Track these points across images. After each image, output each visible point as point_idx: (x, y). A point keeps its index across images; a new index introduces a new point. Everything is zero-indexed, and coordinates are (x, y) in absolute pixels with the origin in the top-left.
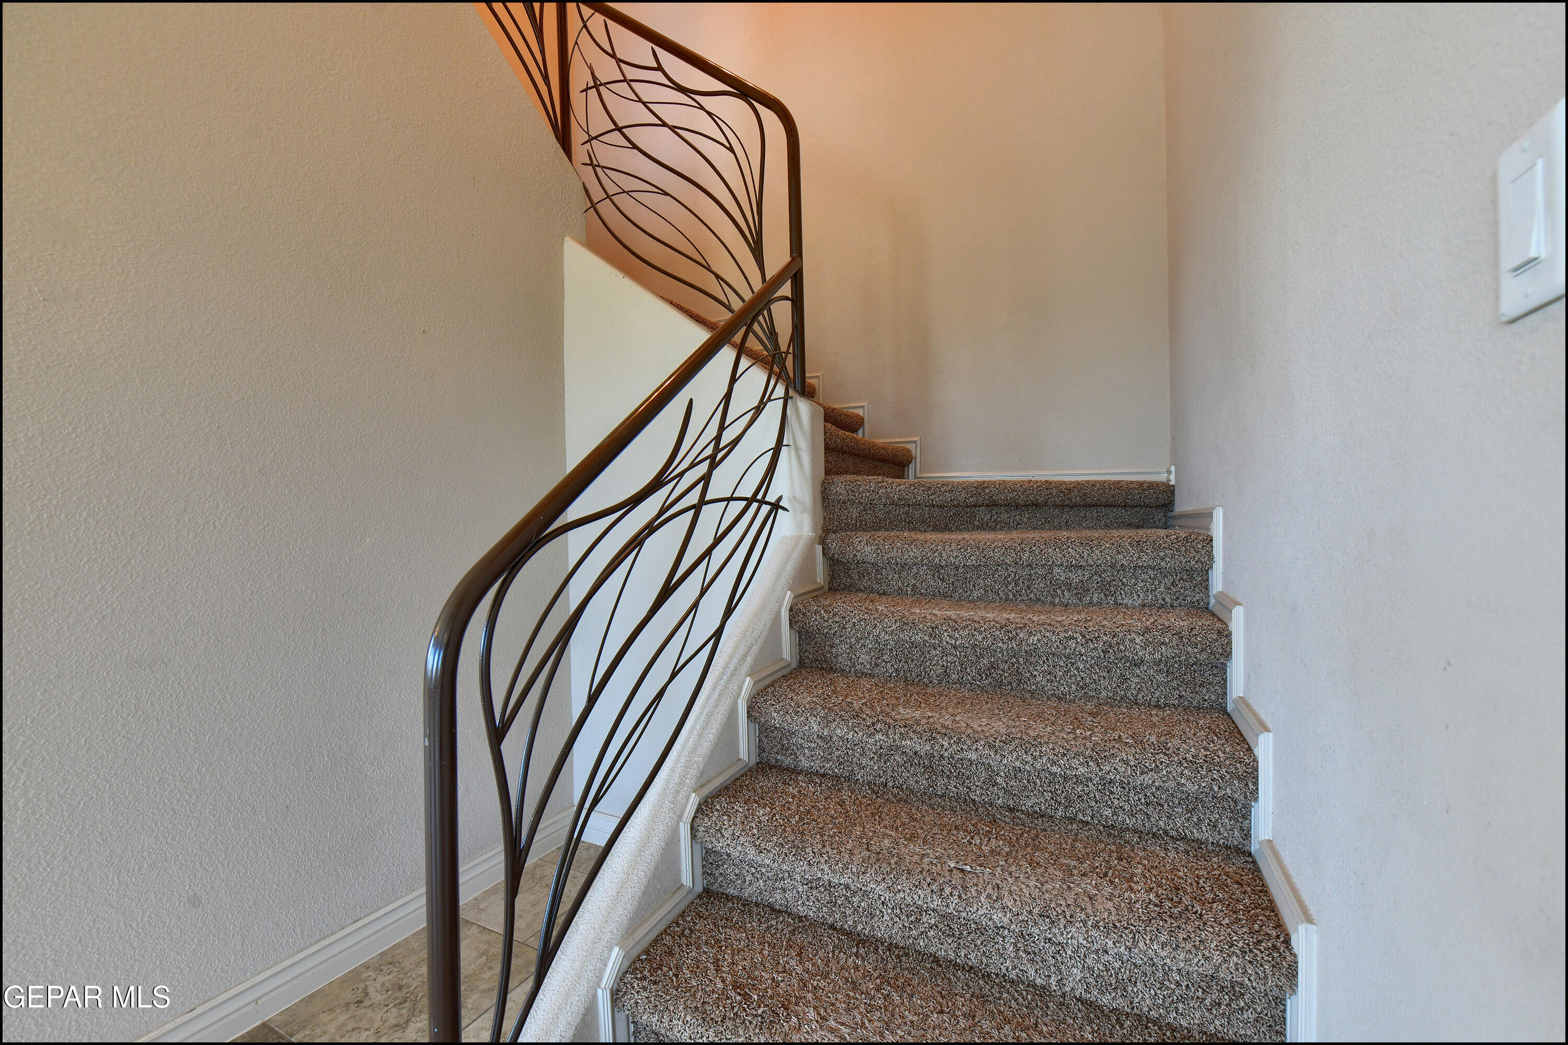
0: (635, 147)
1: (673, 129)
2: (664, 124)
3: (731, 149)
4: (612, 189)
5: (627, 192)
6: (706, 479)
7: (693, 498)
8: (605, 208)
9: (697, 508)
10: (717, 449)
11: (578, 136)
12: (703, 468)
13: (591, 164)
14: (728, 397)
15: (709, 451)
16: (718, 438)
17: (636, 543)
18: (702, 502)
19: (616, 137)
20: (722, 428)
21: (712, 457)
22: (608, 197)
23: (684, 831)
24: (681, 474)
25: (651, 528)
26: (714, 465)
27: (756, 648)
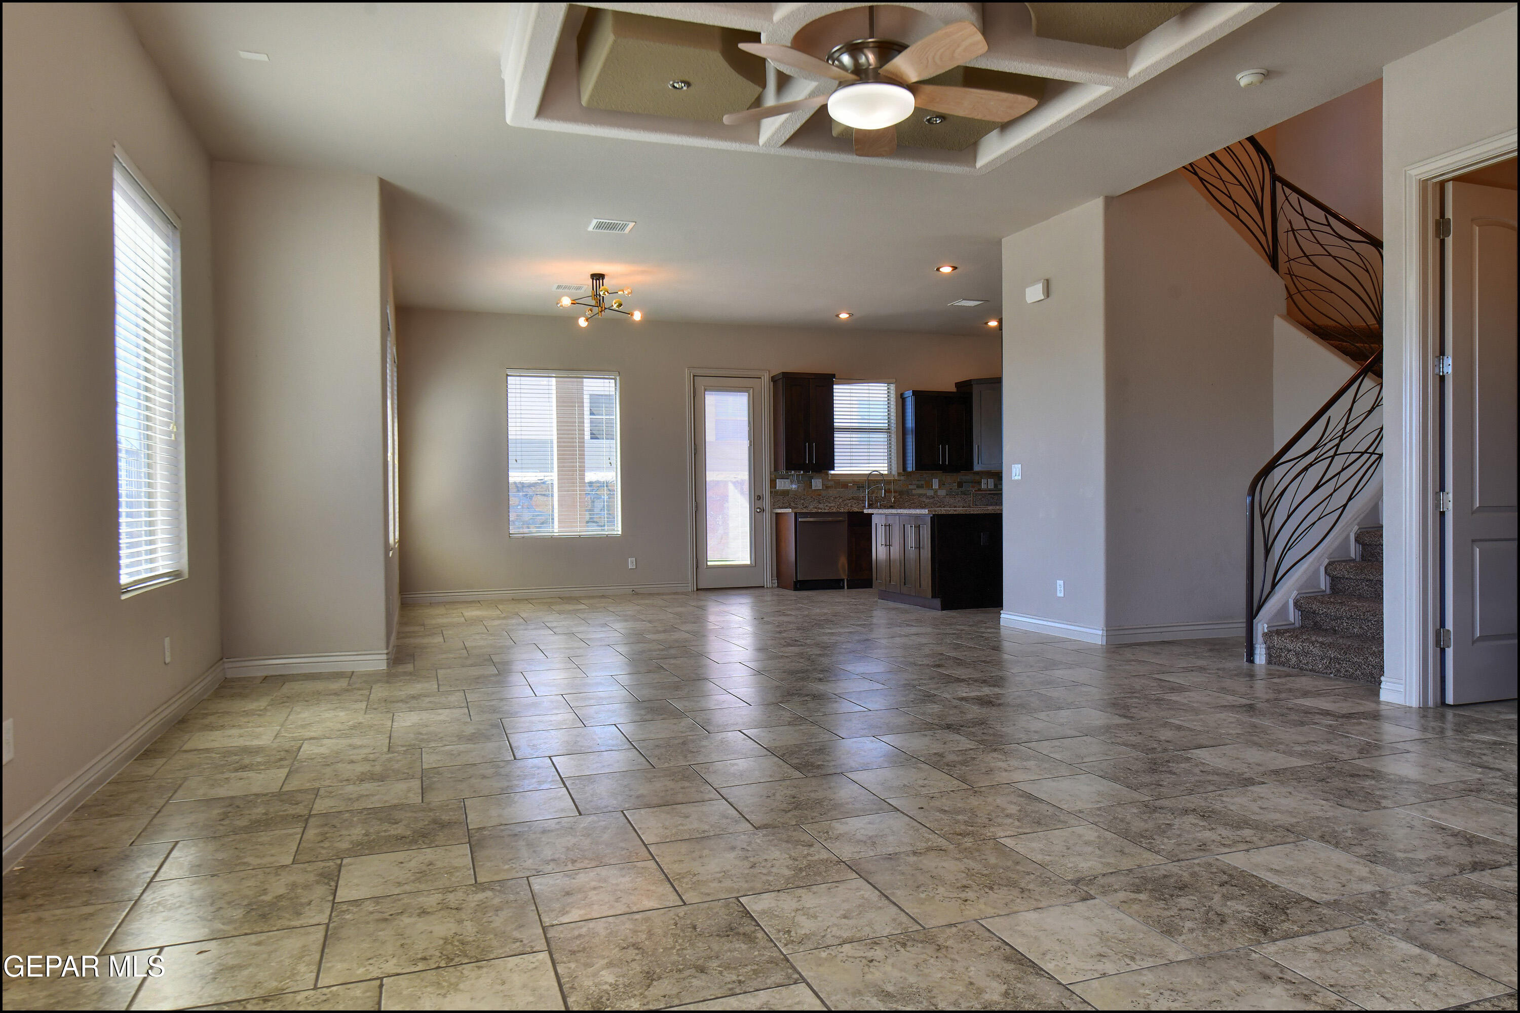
0: (1315, 265)
1: (1334, 257)
2: (1330, 255)
3: (1367, 271)
4: (1301, 288)
5: (1310, 290)
6: (1338, 445)
7: (1331, 453)
8: (1297, 298)
9: (1333, 457)
10: (1344, 433)
11: (1282, 258)
12: (1337, 441)
13: (1290, 274)
14: (1351, 410)
15: (1340, 433)
16: (1344, 428)
17: (1306, 469)
18: (1335, 454)
19: (1305, 260)
20: (1347, 423)
21: (1342, 436)
22: (1299, 292)
23: (1322, 570)
24: (1325, 444)
25: (1311, 465)
26: (1341, 440)
27: (1362, 516)
